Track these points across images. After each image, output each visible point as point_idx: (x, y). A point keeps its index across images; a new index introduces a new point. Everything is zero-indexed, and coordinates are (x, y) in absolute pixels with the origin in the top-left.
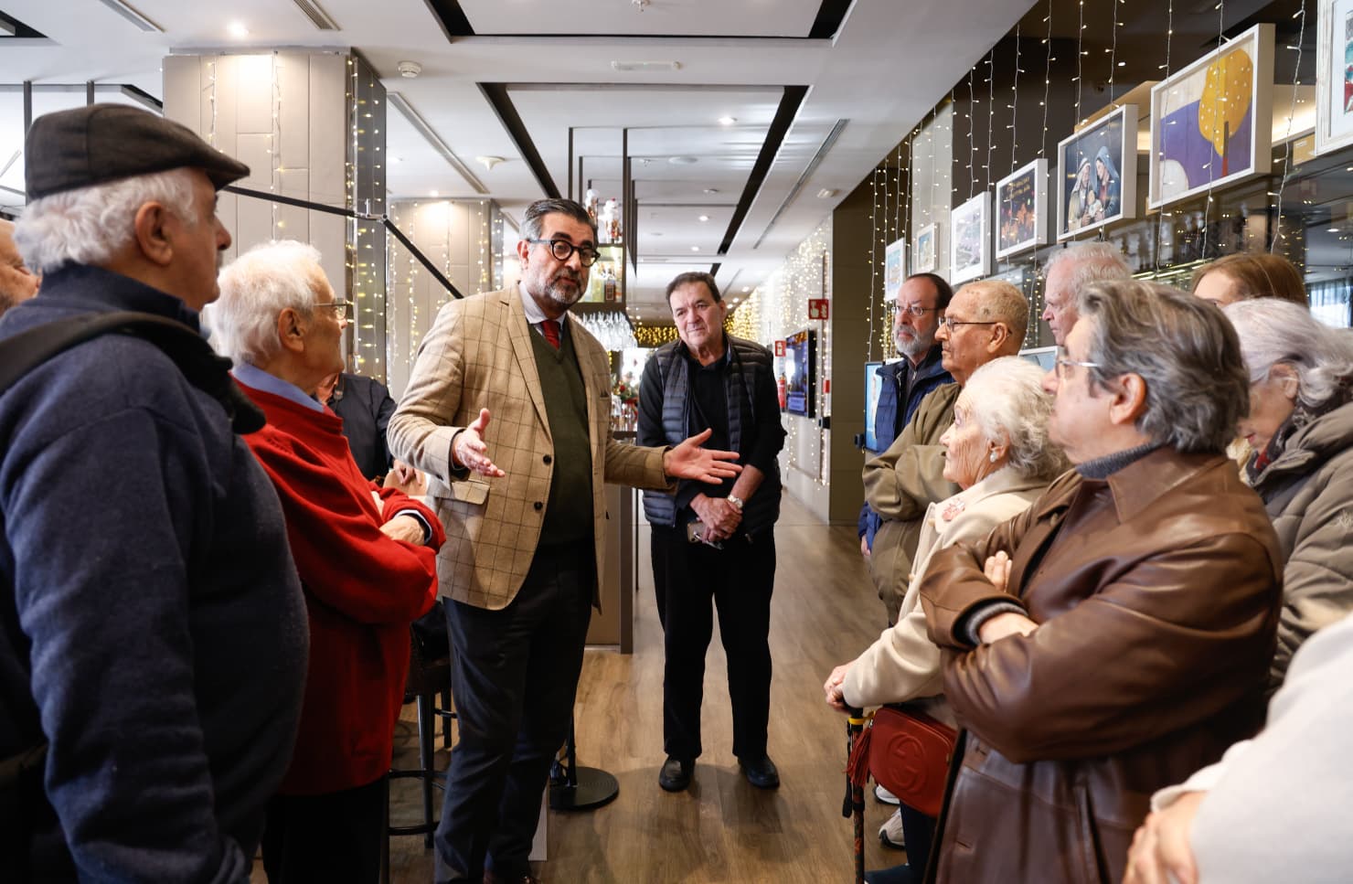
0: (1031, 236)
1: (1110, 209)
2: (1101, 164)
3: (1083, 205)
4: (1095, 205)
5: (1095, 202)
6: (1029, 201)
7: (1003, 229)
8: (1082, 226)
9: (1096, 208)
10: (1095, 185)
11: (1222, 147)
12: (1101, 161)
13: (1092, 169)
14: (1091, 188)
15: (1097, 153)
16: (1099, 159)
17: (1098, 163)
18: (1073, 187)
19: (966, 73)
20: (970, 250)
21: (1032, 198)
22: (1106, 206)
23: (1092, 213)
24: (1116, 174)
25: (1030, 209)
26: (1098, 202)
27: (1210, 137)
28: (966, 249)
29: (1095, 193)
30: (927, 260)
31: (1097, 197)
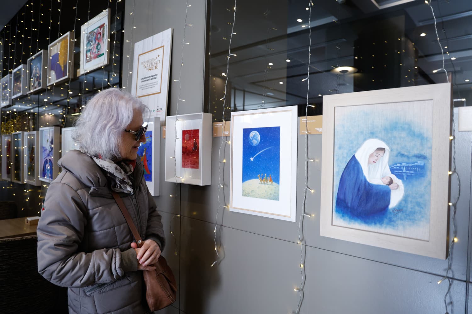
0: (21, 91)
2: (38, 69)
3: (34, 82)
5: (36, 82)
6: (20, 79)
7: (14, 88)
8: (33, 89)
11: (63, 68)
12: (38, 67)
13: (36, 70)
15: (37, 65)
18: (32, 76)
22: (39, 83)
23: (36, 85)
24: (41, 73)
25: (21, 81)
27: (61, 65)
29: (37, 78)
31: (37, 80)
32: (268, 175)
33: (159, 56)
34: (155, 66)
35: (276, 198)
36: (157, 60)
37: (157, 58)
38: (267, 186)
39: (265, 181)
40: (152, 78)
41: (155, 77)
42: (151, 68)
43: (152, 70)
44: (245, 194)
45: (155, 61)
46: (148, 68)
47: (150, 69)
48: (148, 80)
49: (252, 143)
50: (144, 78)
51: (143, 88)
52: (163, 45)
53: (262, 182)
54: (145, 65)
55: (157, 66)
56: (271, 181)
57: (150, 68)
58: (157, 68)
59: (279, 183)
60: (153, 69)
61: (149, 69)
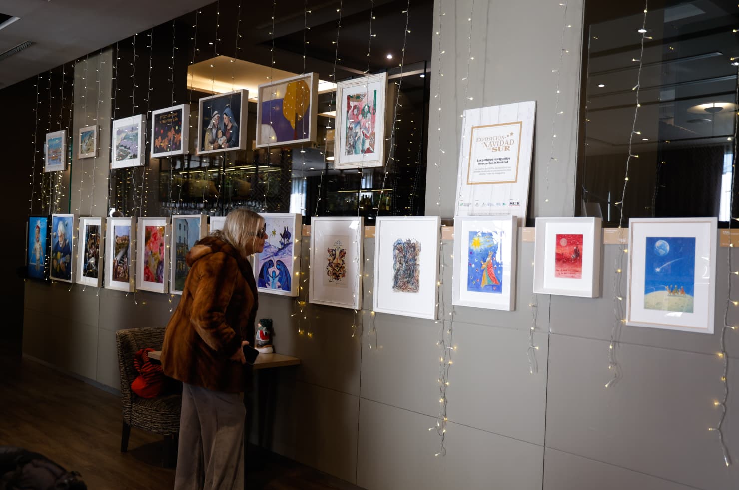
0: (179, 148)
1: (231, 142)
2: (227, 117)
3: (214, 137)
4: (222, 139)
5: (222, 137)
6: (177, 128)
7: (157, 140)
8: (214, 149)
9: (222, 140)
10: (223, 127)
11: (294, 125)
12: (226, 115)
13: (221, 119)
14: (220, 129)
15: (224, 110)
16: (225, 113)
17: (225, 116)
18: (208, 126)
19: (130, 36)
20: (129, 148)
21: (180, 126)
22: (228, 140)
23: (220, 142)
24: (235, 124)
25: (179, 131)
26: (224, 138)
27: (288, 118)
28: (125, 147)
29: (222, 132)
30: (89, 149)
31: (224, 134)
32: (679, 287)
33: (512, 134)
34: (506, 147)
35: (690, 310)
36: (509, 139)
37: (508, 136)
38: (677, 298)
39: (675, 292)
40: (499, 161)
41: (506, 160)
42: (498, 148)
43: (499, 150)
44: (647, 306)
45: (505, 140)
46: (492, 147)
47: (496, 150)
48: (492, 163)
49: (659, 253)
50: (484, 160)
51: (481, 173)
52: (519, 120)
53: (671, 294)
54: (485, 143)
55: (509, 147)
56: (682, 293)
57: (495, 148)
58: (508, 150)
59: (692, 294)
60: (501, 150)
61: (493, 149)
